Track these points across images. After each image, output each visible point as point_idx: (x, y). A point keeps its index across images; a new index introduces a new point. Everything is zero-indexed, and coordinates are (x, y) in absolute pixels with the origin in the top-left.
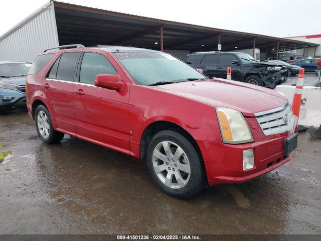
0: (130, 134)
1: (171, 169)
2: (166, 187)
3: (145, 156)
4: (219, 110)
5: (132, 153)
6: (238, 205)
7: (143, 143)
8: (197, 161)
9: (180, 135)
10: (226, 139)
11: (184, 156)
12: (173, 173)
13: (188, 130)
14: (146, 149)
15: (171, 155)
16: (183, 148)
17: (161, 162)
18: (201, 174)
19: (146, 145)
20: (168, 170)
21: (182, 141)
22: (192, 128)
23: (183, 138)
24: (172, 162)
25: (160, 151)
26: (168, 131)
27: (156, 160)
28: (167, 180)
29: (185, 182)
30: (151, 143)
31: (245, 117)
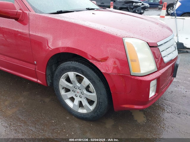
0: (35, 64)
1: (78, 96)
2: (74, 111)
3: (52, 84)
4: (127, 41)
5: (39, 81)
6: (136, 121)
7: (48, 72)
8: (103, 91)
9: (86, 66)
10: (134, 72)
11: (90, 86)
12: (80, 99)
13: (94, 62)
14: (52, 77)
15: (78, 84)
16: (89, 79)
17: (67, 90)
18: (107, 103)
19: (52, 74)
20: (75, 97)
21: (88, 73)
22: (99, 61)
23: (90, 69)
24: (78, 91)
25: (66, 80)
26: (73, 62)
27: (63, 88)
28: (74, 105)
29: (92, 108)
30: (56, 72)
31: (150, 47)
